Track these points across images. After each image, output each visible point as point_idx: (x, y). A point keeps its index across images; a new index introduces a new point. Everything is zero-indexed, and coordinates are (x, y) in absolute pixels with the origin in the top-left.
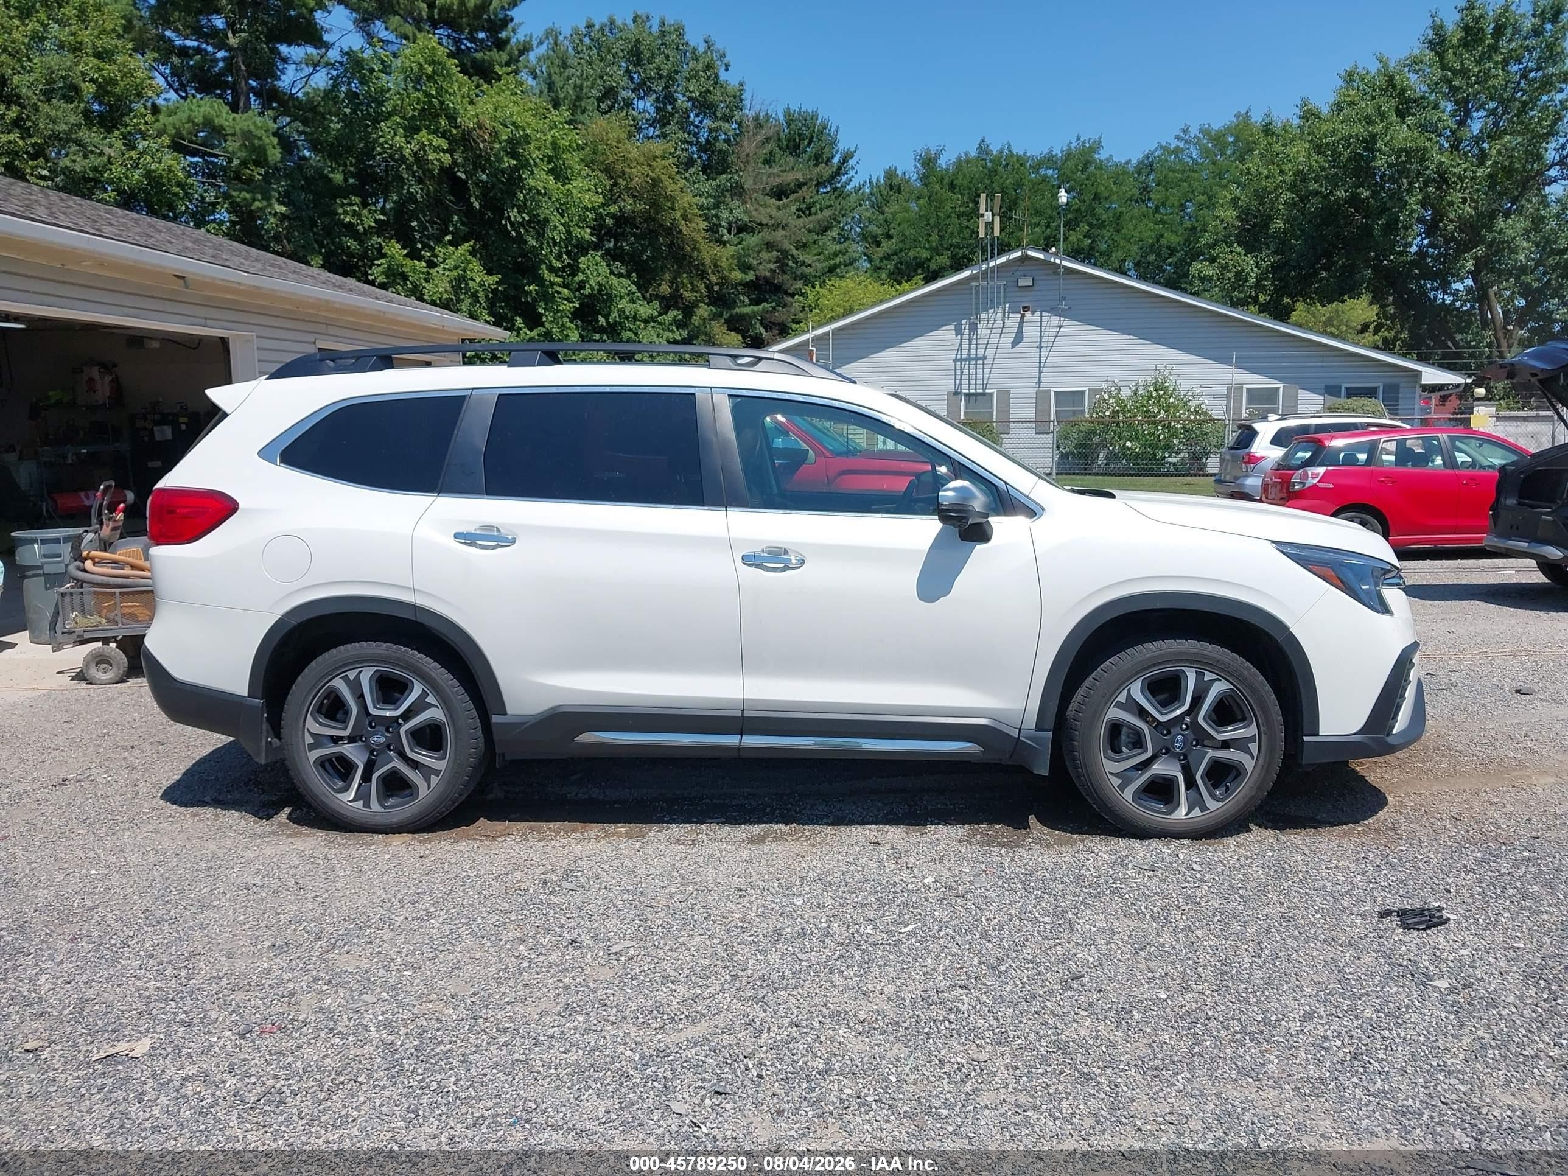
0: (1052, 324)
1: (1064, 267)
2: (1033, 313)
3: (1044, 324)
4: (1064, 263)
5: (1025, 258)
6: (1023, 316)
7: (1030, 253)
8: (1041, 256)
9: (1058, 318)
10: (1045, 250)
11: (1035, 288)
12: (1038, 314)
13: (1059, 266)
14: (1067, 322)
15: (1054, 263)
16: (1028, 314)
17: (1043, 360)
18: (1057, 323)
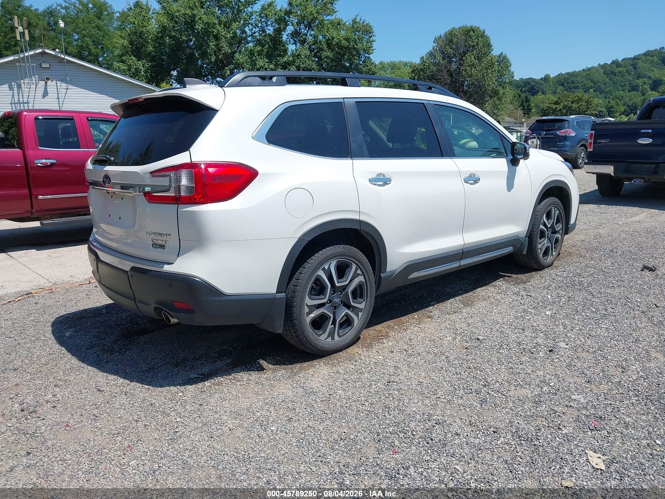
0: (63, 87)
1: (66, 59)
2: (52, 81)
3: (58, 87)
4: (66, 57)
5: (43, 53)
6: (46, 83)
7: (46, 51)
8: (53, 53)
9: (65, 85)
10: (54, 50)
11: (51, 69)
12: (54, 82)
13: (64, 59)
14: (71, 87)
15: (60, 57)
16: (49, 82)
17: (61, 105)
18: (65, 87)
